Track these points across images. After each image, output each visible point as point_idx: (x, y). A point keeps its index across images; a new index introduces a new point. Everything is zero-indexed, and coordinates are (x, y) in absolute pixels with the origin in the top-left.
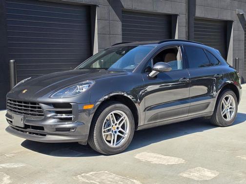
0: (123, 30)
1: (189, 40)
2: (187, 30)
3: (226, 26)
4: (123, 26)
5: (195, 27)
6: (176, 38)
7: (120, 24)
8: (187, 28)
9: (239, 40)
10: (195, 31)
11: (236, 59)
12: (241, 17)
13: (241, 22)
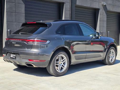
0: (25, 10)
1: (71, 19)
2: (70, 13)
3: (95, 12)
4: (25, 7)
5: (76, 11)
6: (63, 19)
7: (23, 6)
8: (70, 11)
9: (103, 21)
10: (76, 14)
11: (101, 32)
12: (105, 7)
13: (104, 10)
